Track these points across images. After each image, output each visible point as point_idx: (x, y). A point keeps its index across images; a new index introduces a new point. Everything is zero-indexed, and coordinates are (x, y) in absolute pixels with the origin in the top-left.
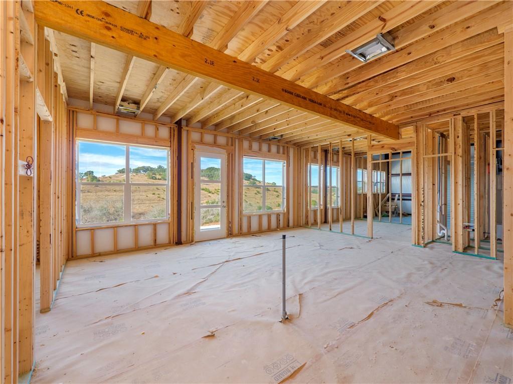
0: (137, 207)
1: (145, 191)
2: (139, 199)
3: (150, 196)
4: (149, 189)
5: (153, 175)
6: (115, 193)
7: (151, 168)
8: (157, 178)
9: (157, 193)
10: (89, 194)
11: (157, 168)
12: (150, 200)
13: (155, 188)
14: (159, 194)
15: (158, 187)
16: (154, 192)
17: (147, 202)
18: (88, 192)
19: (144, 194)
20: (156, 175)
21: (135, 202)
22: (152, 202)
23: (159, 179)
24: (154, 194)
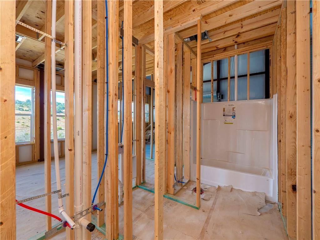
5: (21, 107)
8: (24, 109)
13: (21, 118)
14: (24, 123)
15: (24, 117)
20: (23, 107)
23: (26, 110)
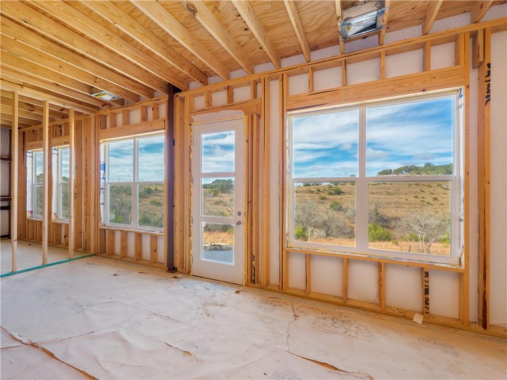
0: (393, 212)
1: (406, 194)
2: (396, 202)
3: (412, 199)
4: (411, 192)
6: (372, 196)
7: (416, 167)
9: (420, 196)
10: (350, 195)
11: (424, 166)
12: (410, 204)
16: (417, 195)
17: (407, 206)
18: (350, 194)
19: (404, 197)
21: (392, 206)
22: (413, 206)
24: (416, 197)
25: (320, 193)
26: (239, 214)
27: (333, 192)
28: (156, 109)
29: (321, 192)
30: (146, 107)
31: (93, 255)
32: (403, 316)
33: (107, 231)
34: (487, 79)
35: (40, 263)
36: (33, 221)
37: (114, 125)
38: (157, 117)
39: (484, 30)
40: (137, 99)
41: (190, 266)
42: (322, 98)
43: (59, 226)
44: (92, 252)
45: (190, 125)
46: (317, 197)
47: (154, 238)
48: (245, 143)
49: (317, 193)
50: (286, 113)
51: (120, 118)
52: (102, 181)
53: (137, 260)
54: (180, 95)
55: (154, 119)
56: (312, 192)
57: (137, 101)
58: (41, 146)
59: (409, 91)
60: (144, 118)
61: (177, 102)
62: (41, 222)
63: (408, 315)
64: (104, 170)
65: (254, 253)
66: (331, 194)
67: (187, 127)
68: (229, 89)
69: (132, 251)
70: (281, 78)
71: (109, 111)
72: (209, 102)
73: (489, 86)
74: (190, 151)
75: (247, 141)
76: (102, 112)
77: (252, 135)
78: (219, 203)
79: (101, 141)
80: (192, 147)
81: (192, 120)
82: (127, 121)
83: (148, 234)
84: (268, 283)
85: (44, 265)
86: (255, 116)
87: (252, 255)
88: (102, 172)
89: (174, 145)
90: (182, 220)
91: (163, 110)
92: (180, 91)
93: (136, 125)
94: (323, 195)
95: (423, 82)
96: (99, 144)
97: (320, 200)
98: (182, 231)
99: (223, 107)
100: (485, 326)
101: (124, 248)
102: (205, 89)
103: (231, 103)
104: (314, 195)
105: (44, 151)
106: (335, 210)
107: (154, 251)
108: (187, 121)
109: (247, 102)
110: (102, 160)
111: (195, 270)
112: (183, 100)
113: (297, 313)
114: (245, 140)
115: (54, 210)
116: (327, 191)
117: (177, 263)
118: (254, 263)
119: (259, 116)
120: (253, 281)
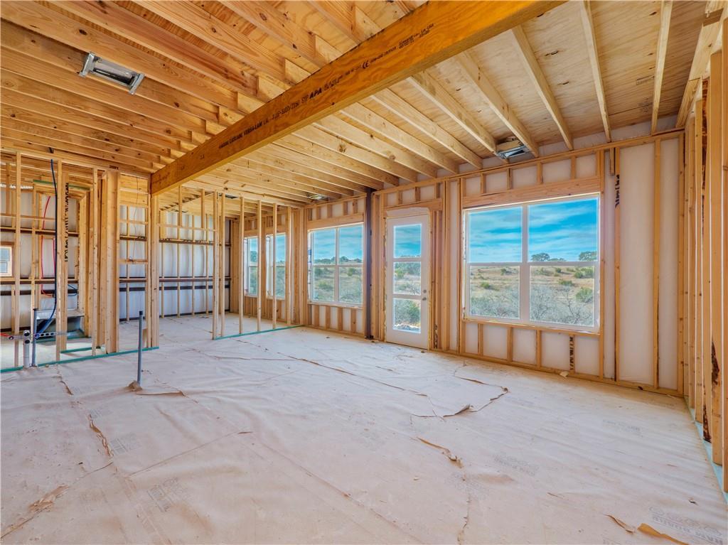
25: (561, 275)
26: (425, 291)
27: (584, 273)
28: (355, 204)
29: (563, 273)
30: (347, 202)
31: (303, 326)
32: (553, 373)
33: (313, 307)
34: (617, 187)
35: (255, 330)
36: (249, 298)
37: (319, 217)
38: (356, 211)
39: (615, 148)
40: (340, 197)
41: (384, 334)
42: (491, 199)
43: (271, 301)
44: (302, 323)
45: (385, 218)
46: (556, 281)
47: (354, 311)
48: (430, 234)
49: (556, 276)
50: (463, 211)
51: (324, 212)
52: (309, 264)
53: (340, 330)
54: (376, 193)
55: (354, 213)
56: (548, 274)
57: (340, 198)
58: (256, 234)
59: (558, 195)
60: (346, 212)
61: (374, 199)
62: (256, 299)
63: (557, 372)
64: (311, 254)
65: (437, 324)
66: (581, 277)
67: (381, 220)
68: (417, 190)
69: (334, 323)
70: (458, 182)
71: (315, 205)
72: (400, 200)
73: (618, 192)
74: (385, 240)
75: (432, 232)
76: (310, 207)
77: (435, 227)
78: (405, 287)
79: (309, 231)
80: (386, 237)
81: (386, 214)
82: (330, 215)
83: (349, 308)
84: (448, 348)
85: (258, 332)
86: (438, 212)
87: (435, 324)
88: (309, 256)
89: (371, 234)
90: (377, 297)
91: (362, 205)
92: (375, 190)
93: (339, 218)
94: (566, 278)
95: (569, 188)
96: (307, 233)
97: (558, 286)
98: (377, 306)
99: (412, 205)
100: (615, 380)
101: (328, 320)
102: (396, 189)
103: (418, 200)
104: (552, 277)
105: (259, 238)
106: (583, 301)
107: (354, 322)
108: (381, 216)
109: (431, 200)
110: (309, 246)
111: (388, 338)
112: (378, 197)
113: (466, 363)
114: (430, 231)
115: (267, 289)
116: (573, 271)
117: (373, 333)
118: (436, 331)
119: (441, 212)
120: (436, 346)
